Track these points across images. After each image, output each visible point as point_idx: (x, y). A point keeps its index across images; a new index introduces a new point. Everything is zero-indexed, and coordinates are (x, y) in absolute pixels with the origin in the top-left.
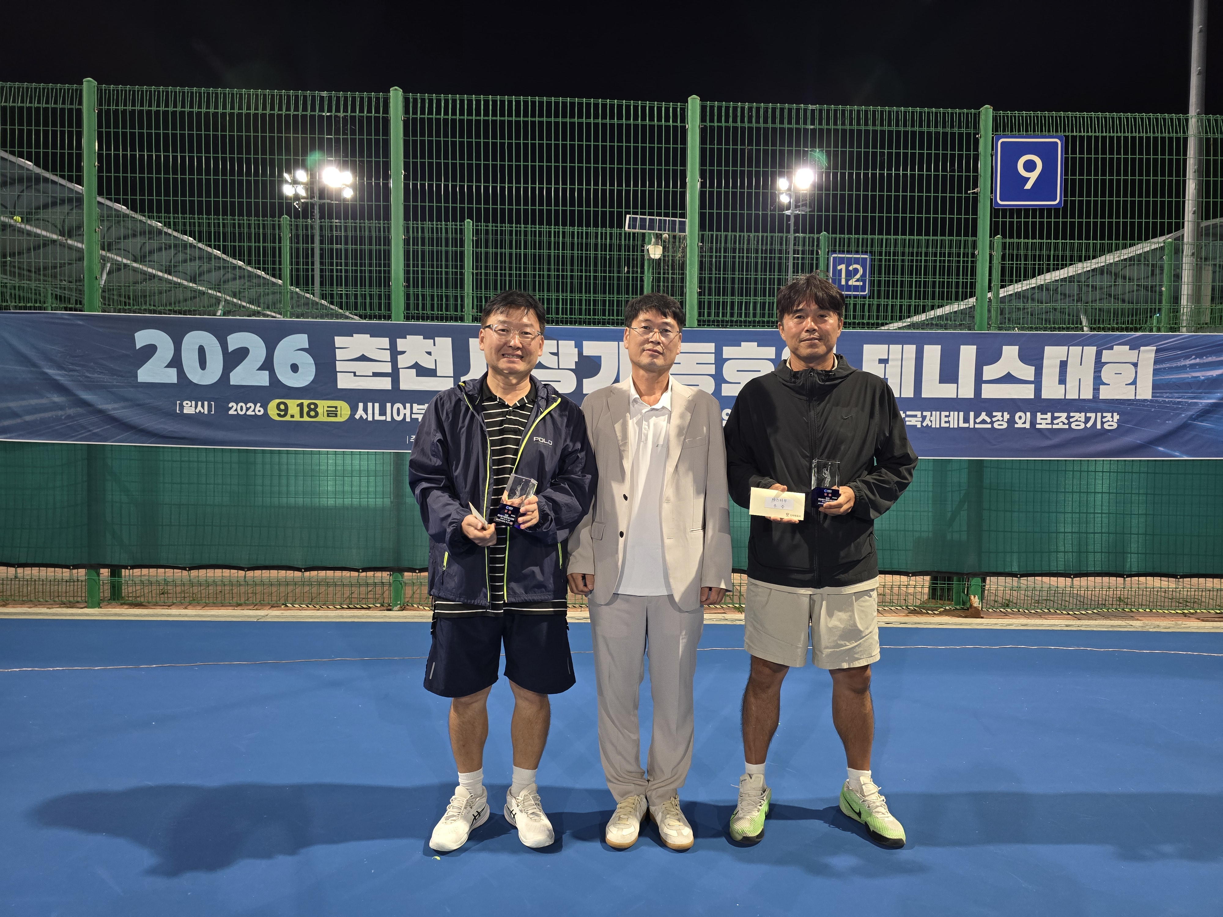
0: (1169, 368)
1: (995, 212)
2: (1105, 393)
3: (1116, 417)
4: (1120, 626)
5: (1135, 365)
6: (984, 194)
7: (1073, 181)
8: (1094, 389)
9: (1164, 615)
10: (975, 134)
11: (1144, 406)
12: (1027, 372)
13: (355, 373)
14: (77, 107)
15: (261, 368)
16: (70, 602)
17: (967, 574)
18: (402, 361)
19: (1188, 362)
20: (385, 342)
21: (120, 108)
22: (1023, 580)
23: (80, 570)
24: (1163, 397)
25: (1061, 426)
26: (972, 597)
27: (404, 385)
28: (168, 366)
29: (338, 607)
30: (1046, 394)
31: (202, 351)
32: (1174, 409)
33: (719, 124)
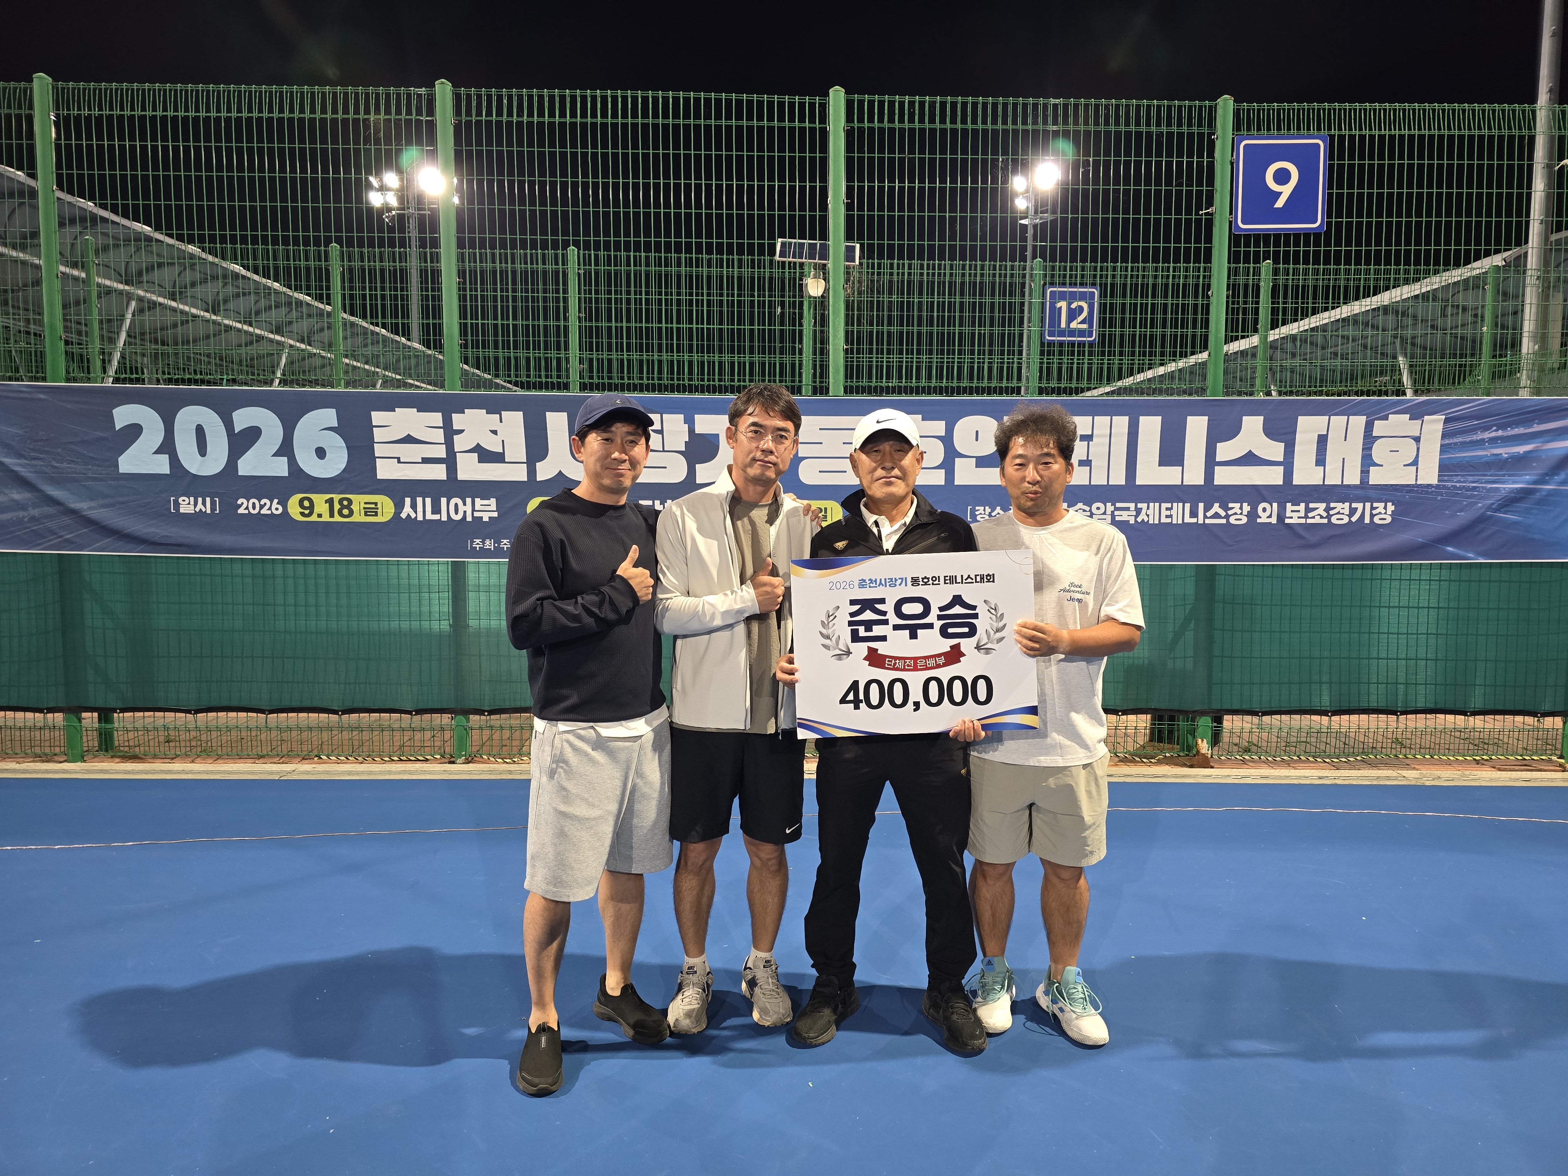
0: (1462, 443)
1: (1235, 239)
2: (1376, 477)
3: (1391, 507)
4: (1388, 778)
5: (1417, 440)
6: (1221, 215)
7: (1340, 196)
8: (1362, 472)
9: (1449, 763)
10: (1210, 135)
11: (1427, 493)
12: (1275, 450)
13: (398, 459)
14: (27, 112)
15: (277, 454)
16: (46, 755)
17: (1194, 712)
18: (460, 442)
19: (1487, 435)
20: (437, 418)
21: (82, 112)
22: (1266, 719)
23: (56, 715)
24: (1452, 481)
25: (1318, 520)
26: (1200, 741)
27: (463, 475)
28: (157, 452)
29: (387, 759)
30: (1297, 480)
31: (200, 432)
32: (1469, 497)
33: (871, 125)
